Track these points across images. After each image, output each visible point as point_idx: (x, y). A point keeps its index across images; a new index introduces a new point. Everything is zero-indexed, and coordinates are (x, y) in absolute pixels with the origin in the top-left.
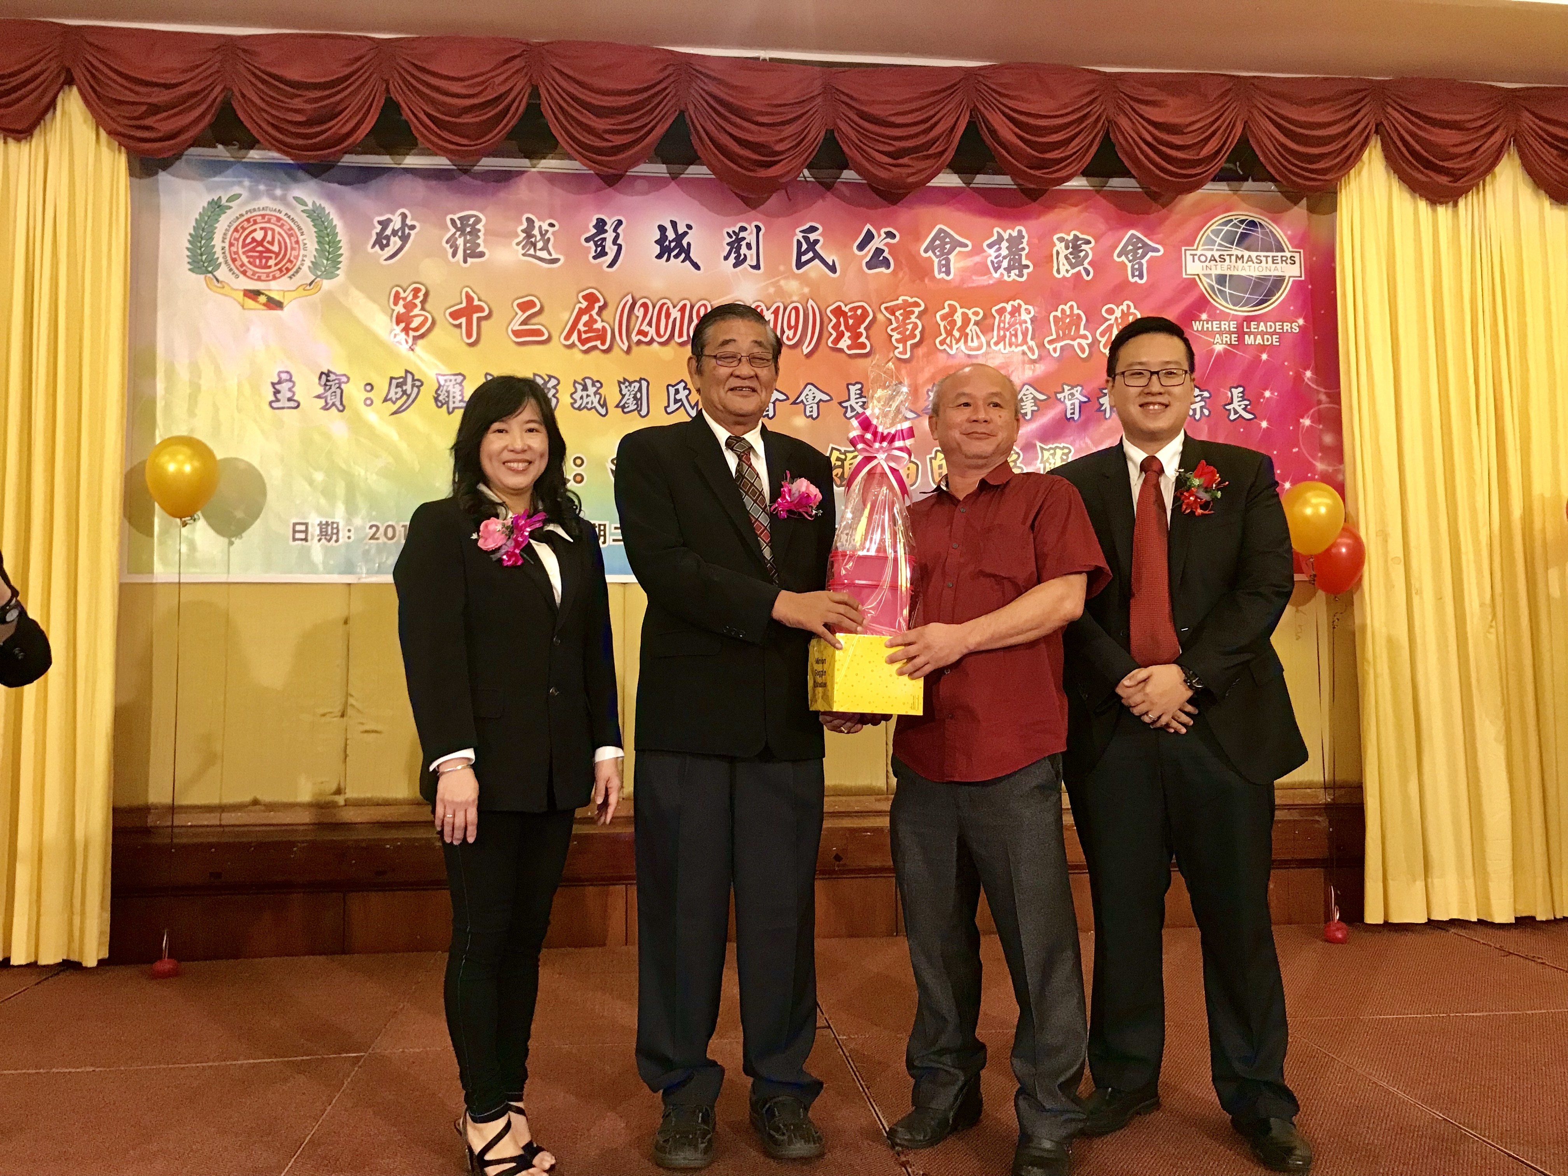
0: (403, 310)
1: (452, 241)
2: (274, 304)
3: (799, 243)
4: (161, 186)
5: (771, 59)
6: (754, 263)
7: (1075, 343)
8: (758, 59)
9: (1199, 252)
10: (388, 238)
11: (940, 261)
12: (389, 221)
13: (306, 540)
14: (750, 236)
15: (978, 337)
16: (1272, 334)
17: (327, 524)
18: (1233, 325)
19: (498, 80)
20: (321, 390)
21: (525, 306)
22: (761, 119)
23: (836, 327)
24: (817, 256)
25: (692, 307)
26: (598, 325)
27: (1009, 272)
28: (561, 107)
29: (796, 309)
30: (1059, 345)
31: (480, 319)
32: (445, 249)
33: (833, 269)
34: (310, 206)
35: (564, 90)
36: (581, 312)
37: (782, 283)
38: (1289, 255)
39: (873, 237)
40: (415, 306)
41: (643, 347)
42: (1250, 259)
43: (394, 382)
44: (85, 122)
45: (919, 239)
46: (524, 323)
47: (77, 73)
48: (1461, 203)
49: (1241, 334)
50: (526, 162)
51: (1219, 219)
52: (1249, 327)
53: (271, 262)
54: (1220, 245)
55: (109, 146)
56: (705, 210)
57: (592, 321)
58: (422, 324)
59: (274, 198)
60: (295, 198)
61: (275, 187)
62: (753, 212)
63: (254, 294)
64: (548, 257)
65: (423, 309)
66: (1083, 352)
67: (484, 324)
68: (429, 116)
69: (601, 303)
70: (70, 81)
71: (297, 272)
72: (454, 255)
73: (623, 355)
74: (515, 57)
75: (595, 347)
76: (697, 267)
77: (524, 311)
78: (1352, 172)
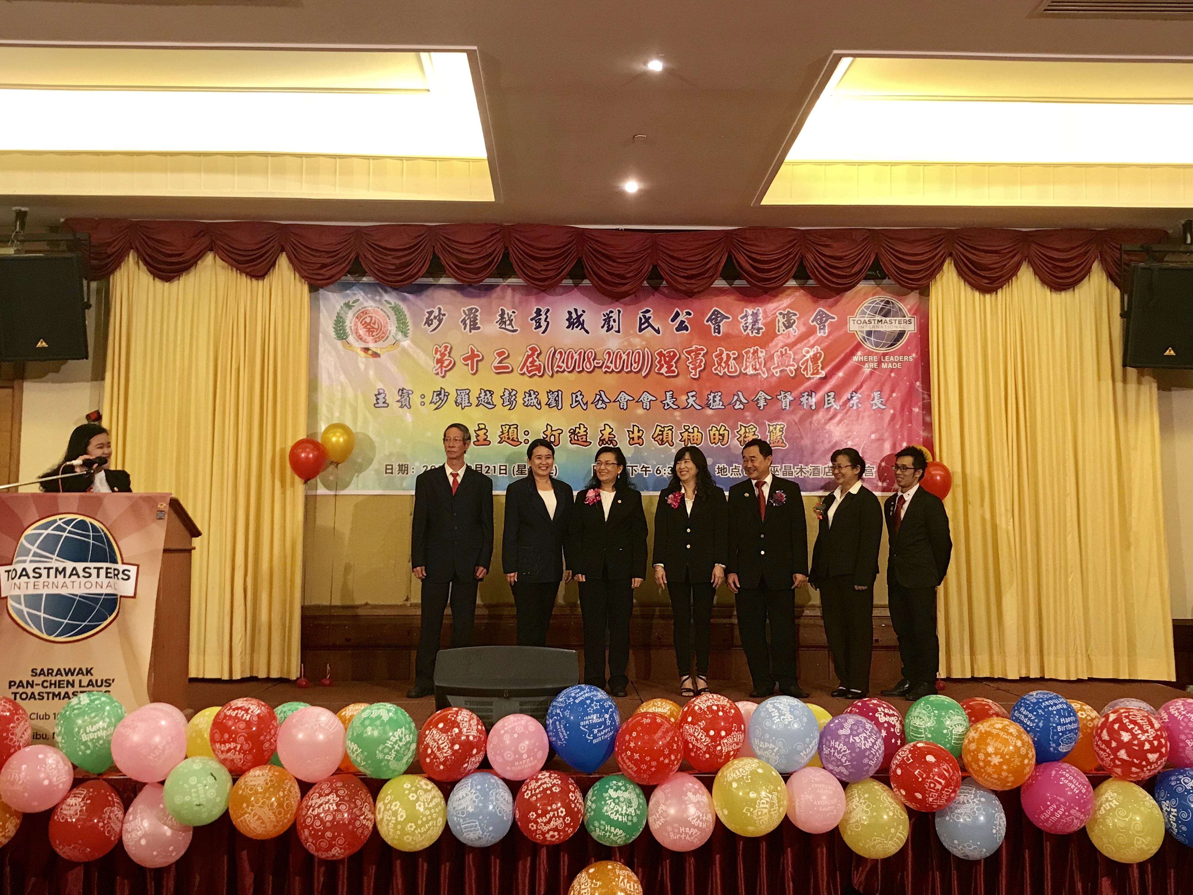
0: (439, 357)
1: (464, 321)
2: (376, 355)
3: (641, 319)
4: (320, 297)
5: (626, 230)
6: (617, 329)
7: (788, 369)
8: (618, 230)
9: (857, 319)
10: (432, 320)
11: (714, 327)
12: (432, 312)
13: (392, 473)
14: (615, 316)
15: (735, 366)
16: (897, 362)
17: (402, 465)
18: (875, 358)
19: (488, 246)
20: (399, 398)
21: (500, 354)
22: (620, 260)
23: (659, 362)
24: (650, 325)
25: (585, 353)
26: (537, 363)
27: (752, 332)
28: (520, 258)
29: (639, 353)
30: (778, 370)
31: (478, 361)
32: (459, 325)
33: (658, 331)
34: (393, 305)
35: (521, 249)
36: (529, 357)
37: (631, 339)
38: (907, 319)
39: (679, 315)
40: (446, 355)
41: (559, 374)
42: (886, 322)
43: (435, 394)
44: (289, 268)
45: (704, 315)
46: (500, 362)
47: (288, 248)
48: (999, 291)
49: (880, 363)
50: (501, 280)
51: (870, 299)
52: (884, 358)
53: (374, 334)
54: (869, 314)
55: (300, 281)
56: (592, 302)
57: (533, 361)
58: (449, 365)
59: (375, 301)
60: (386, 301)
61: (376, 295)
62: (617, 303)
63: (366, 350)
64: (512, 329)
65: (449, 356)
66: (792, 373)
67: (479, 363)
68: (455, 264)
69: (539, 352)
70: (283, 250)
71: (387, 338)
72: (465, 329)
73: (549, 378)
74: (496, 233)
75: (535, 375)
76: (587, 332)
77: (500, 356)
78: (938, 276)
